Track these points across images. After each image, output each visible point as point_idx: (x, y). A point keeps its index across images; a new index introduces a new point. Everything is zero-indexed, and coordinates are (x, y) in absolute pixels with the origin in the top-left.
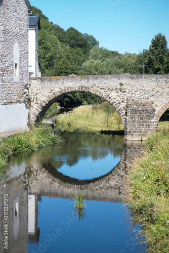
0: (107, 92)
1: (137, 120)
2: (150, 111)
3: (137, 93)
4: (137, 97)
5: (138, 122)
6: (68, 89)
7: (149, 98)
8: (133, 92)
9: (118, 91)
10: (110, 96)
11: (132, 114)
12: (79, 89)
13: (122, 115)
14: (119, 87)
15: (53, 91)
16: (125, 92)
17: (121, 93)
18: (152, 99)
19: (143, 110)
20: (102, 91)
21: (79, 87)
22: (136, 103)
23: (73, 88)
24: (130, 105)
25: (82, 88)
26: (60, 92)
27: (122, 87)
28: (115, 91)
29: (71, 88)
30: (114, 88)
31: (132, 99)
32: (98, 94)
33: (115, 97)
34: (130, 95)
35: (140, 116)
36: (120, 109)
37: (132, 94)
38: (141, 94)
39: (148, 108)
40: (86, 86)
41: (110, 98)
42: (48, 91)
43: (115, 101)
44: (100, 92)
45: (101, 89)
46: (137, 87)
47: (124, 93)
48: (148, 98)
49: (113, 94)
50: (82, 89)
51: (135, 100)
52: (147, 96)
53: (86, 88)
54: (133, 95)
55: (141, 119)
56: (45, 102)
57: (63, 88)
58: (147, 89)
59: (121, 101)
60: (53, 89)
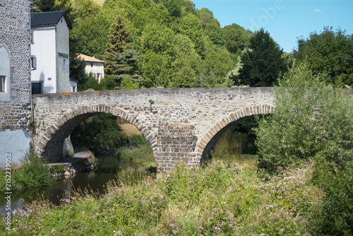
0: (133, 112)
1: (171, 152)
2: (188, 140)
3: (172, 114)
4: (173, 119)
5: (172, 155)
6: (83, 109)
7: (189, 120)
8: (167, 112)
9: (147, 111)
10: (137, 118)
11: (164, 143)
12: (97, 109)
13: (153, 145)
14: (148, 106)
15: (65, 113)
16: (156, 112)
17: (152, 114)
18: (192, 123)
19: (178, 139)
20: (126, 111)
21: (97, 106)
22: (170, 128)
23: (90, 108)
24: (162, 131)
25: (100, 107)
26: (74, 113)
27: (153, 106)
28: (144, 112)
29: (86, 108)
30: (142, 108)
31: (166, 122)
32: (121, 116)
33: (144, 120)
34: (163, 117)
35: (175, 146)
36: (151, 137)
37: (166, 115)
38: (178, 116)
39: (185, 135)
40: (106, 104)
41: (137, 121)
42: (58, 113)
43: (144, 125)
44: (125, 114)
45: (126, 109)
46: (173, 105)
47: (156, 114)
48: (186, 122)
49: (142, 116)
50: (100, 110)
51: (169, 124)
52: (185, 117)
53: (106, 107)
54: (167, 117)
55: (177, 150)
57: (77, 108)
58: (185, 108)
59: (152, 125)
60: (64, 110)
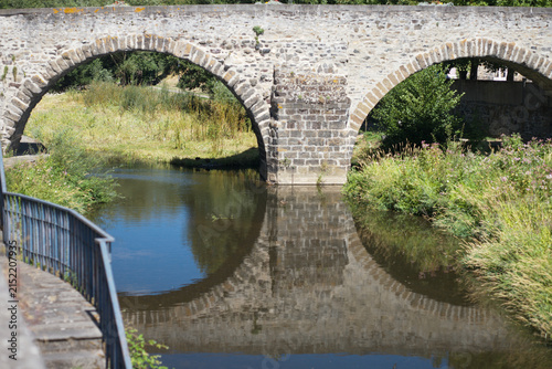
0: (218, 52)
1: (305, 129)
2: (340, 105)
3: (301, 56)
4: (303, 65)
5: (308, 134)
6: (108, 43)
7: (335, 68)
8: (291, 51)
9: (248, 49)
10: (227, 63)
11: (293, 112)
12: (140, 43)
13: (260, 115)
14: (251, 39)
15: (64, 51)
16: (267, 52)
17: (258, 55)
18: (341, 72)
19: (320, 103)
20: (204, 49)
21: (139, 38)
22: (301, 83)
23: (122, 41)
24: (286, 88)
25: (147, 40)
26: (85, 52)
27: (260, 38)
28: (242, 51)
29: (115, 41)
30: (239, 43)
31: (289, 71)
32: (193, 58)
33: (241, 67)
34: (281, 61)
35: (313, 118)
36: (256, 100)
37: (289, 57)
38: (313, 59)
39: (333, 95)
40: (160, 34)
41: (226, 69)
42: (48, 50)
43: (242, 77)
44: (201, 53)
45: (203, 44)
46: (302, 38)
47: (267, 56)
48: (331, 70)
49: (237, 60)
50: (147, 45)
51: (296, 76)
52: (328, 62)
53: (161, 41)
54: (291, 62)
55: (318, 125)
56: (39, 81)
57: (92, 41)
58: (328, 45)
59: (258, 77)
60: (62, 43)
